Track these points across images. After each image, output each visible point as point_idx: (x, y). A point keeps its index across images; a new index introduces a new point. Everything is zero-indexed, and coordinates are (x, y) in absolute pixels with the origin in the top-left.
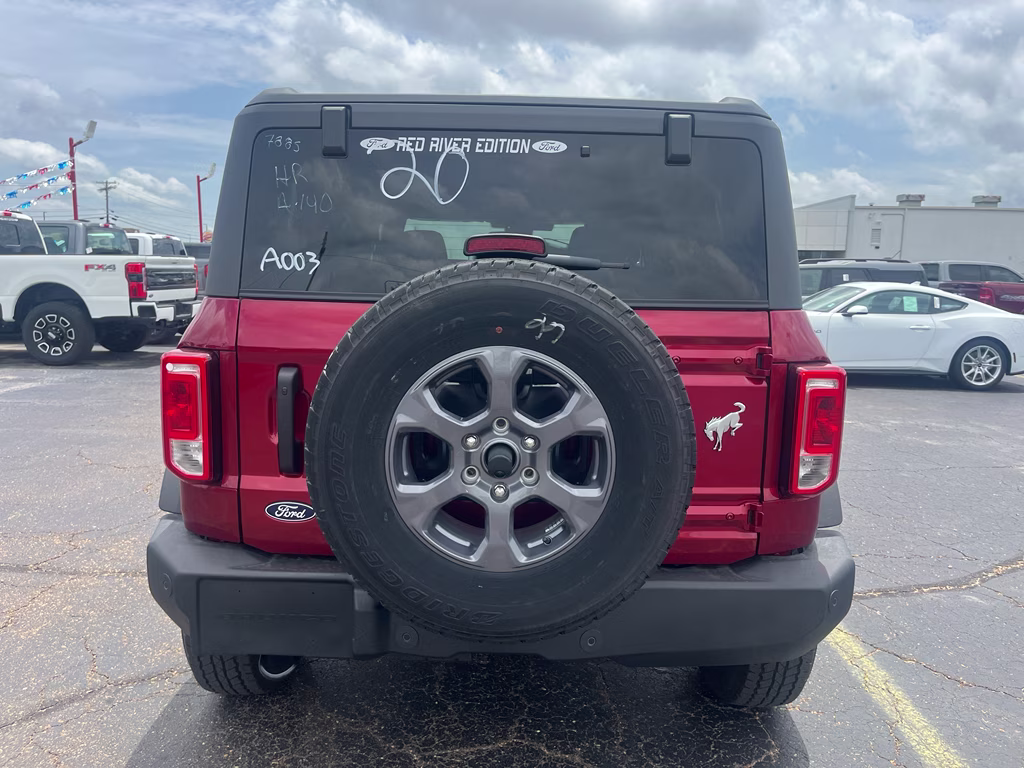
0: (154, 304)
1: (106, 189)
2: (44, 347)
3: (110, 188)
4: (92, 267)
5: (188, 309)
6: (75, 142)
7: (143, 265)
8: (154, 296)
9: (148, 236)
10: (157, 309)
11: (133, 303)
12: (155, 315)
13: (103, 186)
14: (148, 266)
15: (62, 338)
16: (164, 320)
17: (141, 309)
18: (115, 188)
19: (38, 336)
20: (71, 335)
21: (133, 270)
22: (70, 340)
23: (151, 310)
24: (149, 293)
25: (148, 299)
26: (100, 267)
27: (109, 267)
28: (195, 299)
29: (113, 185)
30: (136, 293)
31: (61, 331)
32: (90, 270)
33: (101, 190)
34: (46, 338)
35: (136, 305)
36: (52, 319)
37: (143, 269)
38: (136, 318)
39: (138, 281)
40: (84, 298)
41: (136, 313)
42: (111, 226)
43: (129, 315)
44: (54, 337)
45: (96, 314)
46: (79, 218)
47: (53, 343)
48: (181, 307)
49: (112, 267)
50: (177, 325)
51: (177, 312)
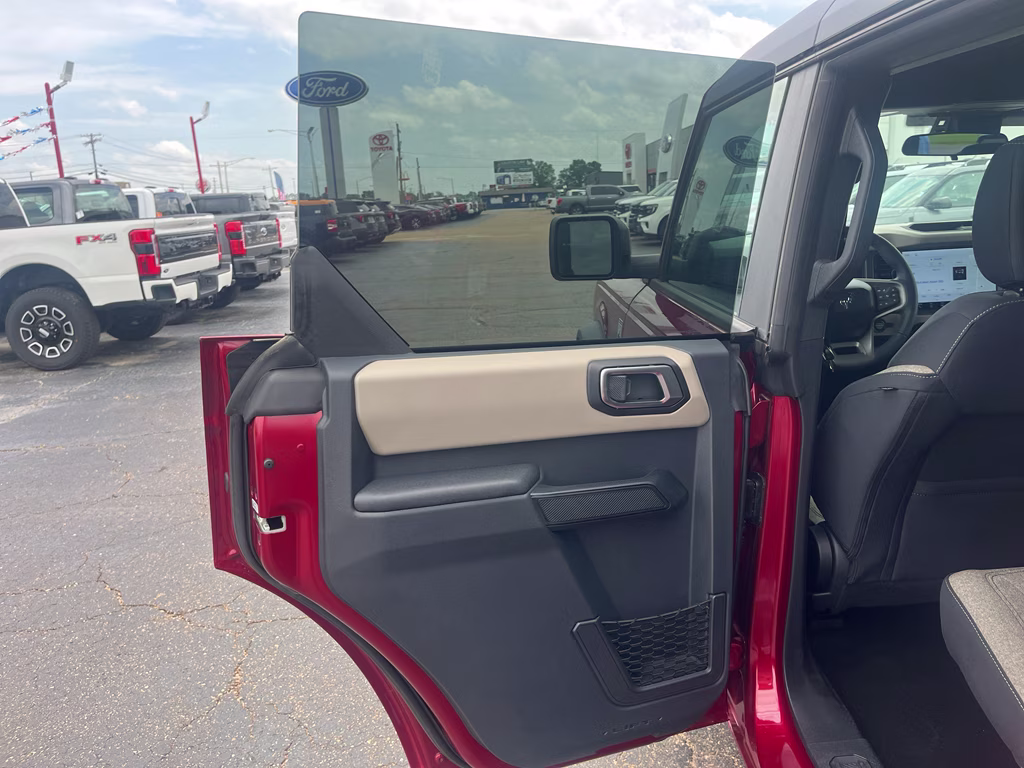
0: (171, 281)
1: (92, 142)
2: (36, 348)
3: (96, 140)
4: (85, 238)
5: (213, 281)
6: (51, 87)
7: (152, 231)
8: (170, 270)
9: (147, 191)
10: (175, 287)
11: (144, 283)
12: (174, 296)
13: (88, 140)
14: (158, 232)
15: (58, 334)
16: (186, 300)
17: (155, 289)
18: (100, 140)
19: (26, 335)
20: (69, 330)
21: (140, 238)
22: (67, 336)
23: (169, 289)
24: (163, 267)
25: (163, 275)
26: (96, 238)
27: (108, 238)
28: (219, 267)
29: (98, 137)
30: (147, 268)
31: (56, 326)
32: (84, 243)
33: (87, 143)
34: (37, 336)
35: (148, 284)
36: (41, 310)
37: (153, 237)
38: (151, 302)
39: (148, 253)
40: (80, 281)
41: (149, 296)
42: (103, 182)
43: (142, 298)
44: (47, 334)
45: (97, 300)
46: (66, 175)
47: (46, 342)
48: (204, 279)
49: (113, 238)
50: (201, 305)
51: (200, 288)
